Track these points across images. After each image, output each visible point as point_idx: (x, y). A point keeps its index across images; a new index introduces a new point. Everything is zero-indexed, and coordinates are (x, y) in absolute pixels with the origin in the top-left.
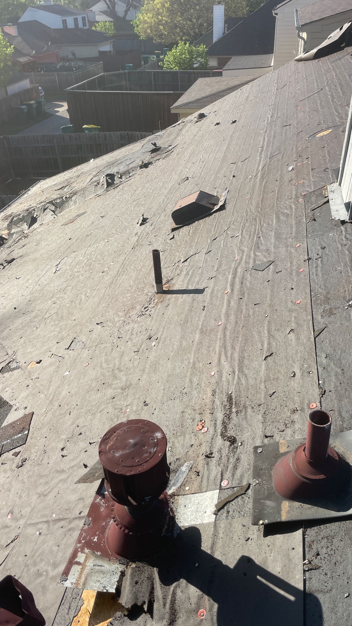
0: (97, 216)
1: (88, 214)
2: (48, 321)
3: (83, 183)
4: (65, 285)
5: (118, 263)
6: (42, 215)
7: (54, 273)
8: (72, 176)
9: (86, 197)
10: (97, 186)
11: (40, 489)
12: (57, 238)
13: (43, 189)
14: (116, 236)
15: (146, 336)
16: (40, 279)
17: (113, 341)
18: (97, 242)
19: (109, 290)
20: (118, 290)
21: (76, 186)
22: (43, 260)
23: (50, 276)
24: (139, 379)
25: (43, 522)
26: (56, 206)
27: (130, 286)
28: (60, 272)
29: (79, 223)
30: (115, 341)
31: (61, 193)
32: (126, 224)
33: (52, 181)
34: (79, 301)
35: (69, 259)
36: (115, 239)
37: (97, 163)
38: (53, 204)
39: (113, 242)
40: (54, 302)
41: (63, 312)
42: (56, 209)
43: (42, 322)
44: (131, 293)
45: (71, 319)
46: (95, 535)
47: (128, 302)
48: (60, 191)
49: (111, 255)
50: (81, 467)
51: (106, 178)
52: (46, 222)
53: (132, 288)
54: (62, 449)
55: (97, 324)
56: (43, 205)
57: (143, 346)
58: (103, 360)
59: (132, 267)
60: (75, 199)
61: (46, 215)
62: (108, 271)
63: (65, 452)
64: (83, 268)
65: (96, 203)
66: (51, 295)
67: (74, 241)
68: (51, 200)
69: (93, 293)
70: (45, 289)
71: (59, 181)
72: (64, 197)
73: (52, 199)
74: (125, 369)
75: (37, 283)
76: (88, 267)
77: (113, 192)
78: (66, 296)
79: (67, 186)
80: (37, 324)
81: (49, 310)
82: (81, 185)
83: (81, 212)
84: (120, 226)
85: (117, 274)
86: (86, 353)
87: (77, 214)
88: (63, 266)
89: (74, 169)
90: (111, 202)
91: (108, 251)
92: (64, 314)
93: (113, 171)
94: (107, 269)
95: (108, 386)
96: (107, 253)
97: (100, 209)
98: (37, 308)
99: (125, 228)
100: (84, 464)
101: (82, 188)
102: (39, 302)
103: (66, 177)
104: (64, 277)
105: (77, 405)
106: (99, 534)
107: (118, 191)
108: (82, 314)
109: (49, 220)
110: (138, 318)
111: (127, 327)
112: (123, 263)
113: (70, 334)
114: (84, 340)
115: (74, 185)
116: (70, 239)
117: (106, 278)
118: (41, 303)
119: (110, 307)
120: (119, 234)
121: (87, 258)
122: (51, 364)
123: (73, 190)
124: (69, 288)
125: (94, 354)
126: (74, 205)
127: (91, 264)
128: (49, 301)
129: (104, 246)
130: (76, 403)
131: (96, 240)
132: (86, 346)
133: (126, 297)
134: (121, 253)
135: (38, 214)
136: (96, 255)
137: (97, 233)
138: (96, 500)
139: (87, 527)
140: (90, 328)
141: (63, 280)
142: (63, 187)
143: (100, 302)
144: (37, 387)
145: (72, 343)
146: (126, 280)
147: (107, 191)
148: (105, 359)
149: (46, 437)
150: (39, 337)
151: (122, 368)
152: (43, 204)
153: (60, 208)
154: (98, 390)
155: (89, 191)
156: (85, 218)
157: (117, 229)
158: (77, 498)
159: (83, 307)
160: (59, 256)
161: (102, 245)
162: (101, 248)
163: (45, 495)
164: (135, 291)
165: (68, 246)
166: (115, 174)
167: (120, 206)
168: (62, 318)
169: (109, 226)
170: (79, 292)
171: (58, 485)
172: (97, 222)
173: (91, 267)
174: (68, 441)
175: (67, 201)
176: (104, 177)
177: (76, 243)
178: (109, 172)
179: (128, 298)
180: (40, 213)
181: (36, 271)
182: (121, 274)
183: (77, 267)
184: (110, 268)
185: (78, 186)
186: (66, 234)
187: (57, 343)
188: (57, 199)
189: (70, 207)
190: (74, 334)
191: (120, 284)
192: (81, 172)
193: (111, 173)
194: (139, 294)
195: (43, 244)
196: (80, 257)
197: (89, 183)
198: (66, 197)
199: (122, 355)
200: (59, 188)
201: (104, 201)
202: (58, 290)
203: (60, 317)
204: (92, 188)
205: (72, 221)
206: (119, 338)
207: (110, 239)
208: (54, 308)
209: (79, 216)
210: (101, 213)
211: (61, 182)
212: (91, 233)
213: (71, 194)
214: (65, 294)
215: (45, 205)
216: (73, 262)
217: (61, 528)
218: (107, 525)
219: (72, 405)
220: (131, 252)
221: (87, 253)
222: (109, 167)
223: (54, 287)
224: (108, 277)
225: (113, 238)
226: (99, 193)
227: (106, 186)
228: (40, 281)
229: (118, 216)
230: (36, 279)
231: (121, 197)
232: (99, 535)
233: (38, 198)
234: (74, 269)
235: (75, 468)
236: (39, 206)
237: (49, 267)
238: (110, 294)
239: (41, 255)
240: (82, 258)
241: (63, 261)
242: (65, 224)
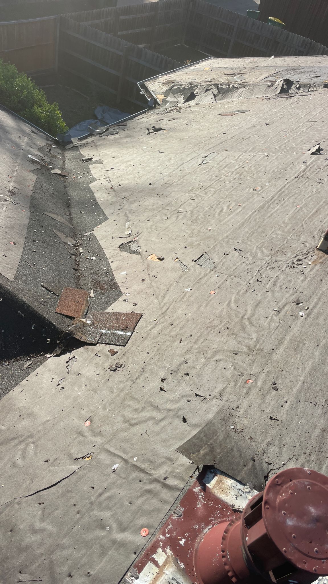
0: (260, 120)
1: (250, 113)
2: (181, 217)
3: (256, 78)
4: (208, 184)
5: (274, 187)
6: (202, 95)
7: (200, 165)
8: (246, 66)
9: (253, 95)
10: (270, 87)
11: (129, 414)
12: (210, 126)
13: (213, 68)
14: (279, 154)
15: (293, 297)
16: (183, 164)
17: (249, 280)
18: (255, 151)
19: (257, 215)
20: (267, 220)
21: (248, 79)
22: (191, 144)
23: (194, 166)
24: (273, 349)
25: (122, 458)
26: (220, 91)
27: (284, 222)
28: (207, 166)
29: (238, 119)
30: (251, 282)
31: (230, 79)
32: (294, 144)
33: (224, 63)
34: (220, 210)
35: (219, 156)
36: (277, 157)
37: (277, 63)
38: (218, 88)
39: (273, 160)
40: (192, 197)
41: (199, 215)
42: (218, 95)
43: (173, 214)
44: (283, 231)
45: (206, 227)
46: (183, 536)
47: (277, 241)
48: (229, 77)
49: (268, 174)
50: (178, 417)
51: (283, 83)
52: (203, 103)
53: (286, 227)
54: (163, 380)
55: (234, 249)
56: (207, 85)
57: (286, 308)
58: (233, 299)
59: (291, 200)
60: (241, 91)
61: (206, 96)
62: (260, 190)
63: (164, 385)
64: (232, 174)
65: (263, 105)
66: (191, 188)
67: (229, 138)
68: (217, 83)
69: (237, 209)
70: (185, 178)
71: (231, 66)
72: (232, 85)
73: (219, 83)
74: (258, 325)
75: (179, 167)
76: (238, 175)
77: (283, 100)
78: (206, 197)
79: (238, 74)
80: (168, 213)
81: (185, 204)
82: (254, 79)
83: (244, 108)
84: (285, 144)
85: (271, 199)
86: (214, 278)
87: (238, 109)
88: (211, 161)
89: (251, 59)
90: (280, 112)
91: (265, 167)
92: (200, 217)
93: (294, 77)
94: (260, 188)
95: (233, 334)
96: (264, 169)
97: (266, 114)
98: (173, 195)
99: (292, 149)
100: (183, 417)
101: (253, 83)
102: (176, 190)
103: (239, 63)
104: (208, 174)
105: (191, 336)
106: (188, 537)
107: (291, 102)
108: (220, 228)
109: (206, 102)
110: (287, 269)
111: (270, 273)
112: (280, 190)
113: (201, 244)
114: (215, 260)
115: (246, 76)
116: (224, 134)
117: (257, 198)
118: (177, 191)
119: (254, 236)
120: (283, 153)
121: (240, 164)
122: (173, 269)
123: (243, 81)
124: (212, 189)
125: (224, 285)
126: (237, 97)
127: (242, 173)
128: (187, 194)
129: (261, 159)
130: (191, 333)
131: (254, 148)
132: (216, 269)
133: (276, 234)
134: (280, 176)
135: (199, 92)
136: (250, 166)
137: (257, 140)
138: (195, 488)
139: (176, 517)
140: (226, 250)
141: (207, 177)
142: (234, 74)
143: (243, 224)
144: (153, 287)
145: (201, 256)
146: (280, 213)
147: (279, 97)
148: (235, 298)
149: (148, 353)
150: (167, 230)
151: (254, 322)
152: (208, 83)
153: (222, 95)
154: (220, 332)
155: (259, 89)
156: (246, 118)
157: (281, 145)
158: (165, 455)
159: (223, 220)
160: (208, 148)
161: (260, 157)
162: (258, 160)
163: (132, 425)
164: (289, 232)
165: (221, 141)
166: (294, 82)
167: (290, 120)
168: (196, 220)
169: (272, 138)
170: (221, 200)
171: (148, 422)
172: (258, 127)
173: (242, 177)
174: (171, 374)
175: (232, 91)
176: (281, 81)
177: (230, 141)
178: (287, 77)
179: (279, 236)
180: (202, 91)
181: (181, 153)
182: (276, 202)
183: (226, 169)
184: (264, 189)
185: (250, 79)
186: (222, 126)
187: (185, 247)
188: (223, 84)
189: (232, 98)
190: (206, 247)
191: (272, 213)
192: (257, 66)
193: (289, 79)
194: (293, 237)
195: (194, 126)
196: (232, 159)
197: (263, 81)
198: (233, 86)
199: (258, 305)
200: (229, 74)
201: (273, 107)
202: (199, 186)
203: (194, 218)
204: (264, 88)
205: (231, 114)
206: (258, 281)
207: (271, 154)
208: (190, 204)
209: (240, 111)
210: (266, 119)
211: (233, 68)
212: (250, 137)
213: (240, 84)
214: (206, 194)
215: (209, 86)
216: (223, 162)
217: (139, 481)
218: (200, 530)
219: (186, 332)
220: (294, 181)
221: (241, 159)
222: (289, 72)
223: (196, 180)
224: (259, 198)
225: (274, 154)
226: (269, 95)
227: (278, 91)
228: (183, 166)
229: (285, 131)
230: (179, 162)
231: (293, 110)
232: (187, 539)
233: (205, 75)
234: (222, 170)
235: (171, 414)
236: (203, 84)
237: (195, 155)
238: (258, 220)
239: (189, 137)
240: (234, 162)
241: (212, 156)
242: (222, 114)
